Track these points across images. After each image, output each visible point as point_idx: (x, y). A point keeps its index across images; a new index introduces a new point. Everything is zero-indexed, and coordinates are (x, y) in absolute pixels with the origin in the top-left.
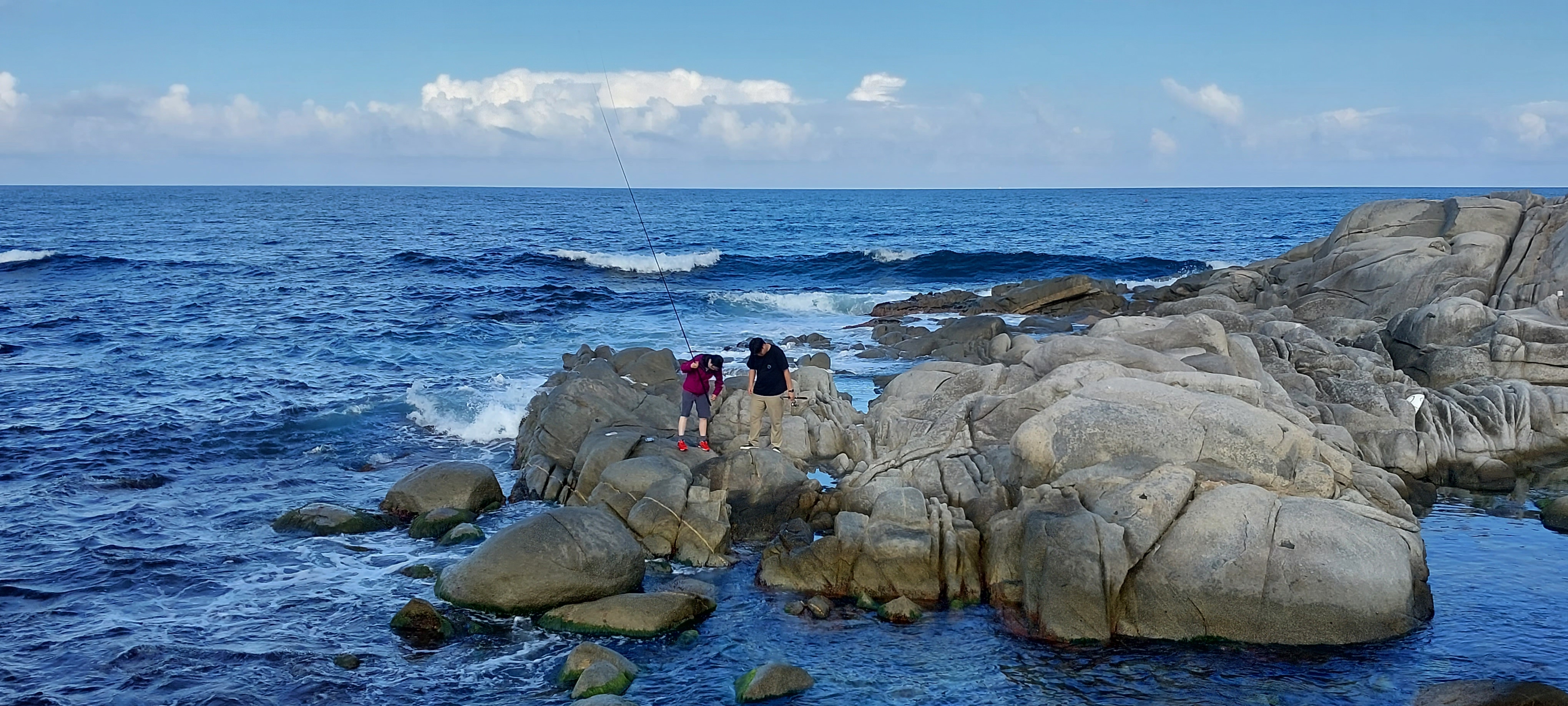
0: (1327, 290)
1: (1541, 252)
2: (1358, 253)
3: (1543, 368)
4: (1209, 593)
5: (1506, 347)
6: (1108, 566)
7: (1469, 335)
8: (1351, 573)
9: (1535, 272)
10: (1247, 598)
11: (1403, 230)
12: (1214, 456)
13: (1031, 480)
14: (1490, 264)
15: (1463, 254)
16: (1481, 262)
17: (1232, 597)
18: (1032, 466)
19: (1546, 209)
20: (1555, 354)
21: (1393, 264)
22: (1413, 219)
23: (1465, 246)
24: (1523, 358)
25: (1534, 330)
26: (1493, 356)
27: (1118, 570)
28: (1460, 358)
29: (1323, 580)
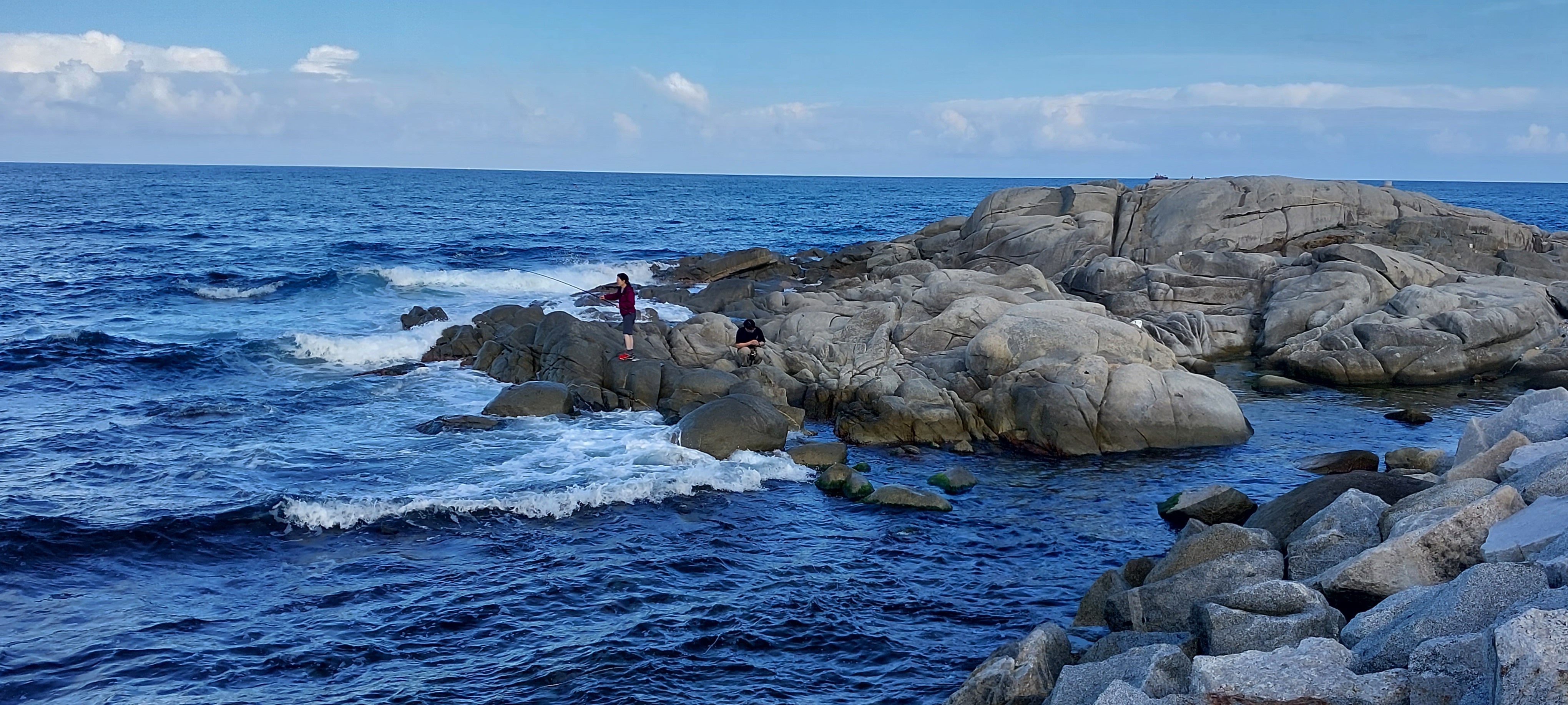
0: (988, 257)
1: (1142, 225)
2: (1006, 228)
3: (1185, 304)
4: (1146, 423)
5: (1160, 290)
6: (1085, 412)
7: (1129, 283)
8: (1217, 409)
9: (1141, 240)
10: (1167, 426)
11: (1033, 211)
12: (1106, 349)
13: (996, 370)
14: (1107, 235)
15: (1088, 227)
16: (1101, 234)
17: (1159, 425)
18: (996, 361)
19: (1138, 194)
20: (1193, 295)
21: (1039, 235)
22: (1040, 202)
23: (1088, 222)
24: (1172, 298)
25: (1176, 278)
26: (1152, 297)
27: (1092, 415)
28: (1131, 299)
29: (1206, 414)
